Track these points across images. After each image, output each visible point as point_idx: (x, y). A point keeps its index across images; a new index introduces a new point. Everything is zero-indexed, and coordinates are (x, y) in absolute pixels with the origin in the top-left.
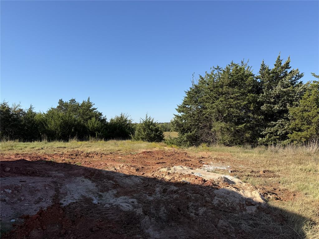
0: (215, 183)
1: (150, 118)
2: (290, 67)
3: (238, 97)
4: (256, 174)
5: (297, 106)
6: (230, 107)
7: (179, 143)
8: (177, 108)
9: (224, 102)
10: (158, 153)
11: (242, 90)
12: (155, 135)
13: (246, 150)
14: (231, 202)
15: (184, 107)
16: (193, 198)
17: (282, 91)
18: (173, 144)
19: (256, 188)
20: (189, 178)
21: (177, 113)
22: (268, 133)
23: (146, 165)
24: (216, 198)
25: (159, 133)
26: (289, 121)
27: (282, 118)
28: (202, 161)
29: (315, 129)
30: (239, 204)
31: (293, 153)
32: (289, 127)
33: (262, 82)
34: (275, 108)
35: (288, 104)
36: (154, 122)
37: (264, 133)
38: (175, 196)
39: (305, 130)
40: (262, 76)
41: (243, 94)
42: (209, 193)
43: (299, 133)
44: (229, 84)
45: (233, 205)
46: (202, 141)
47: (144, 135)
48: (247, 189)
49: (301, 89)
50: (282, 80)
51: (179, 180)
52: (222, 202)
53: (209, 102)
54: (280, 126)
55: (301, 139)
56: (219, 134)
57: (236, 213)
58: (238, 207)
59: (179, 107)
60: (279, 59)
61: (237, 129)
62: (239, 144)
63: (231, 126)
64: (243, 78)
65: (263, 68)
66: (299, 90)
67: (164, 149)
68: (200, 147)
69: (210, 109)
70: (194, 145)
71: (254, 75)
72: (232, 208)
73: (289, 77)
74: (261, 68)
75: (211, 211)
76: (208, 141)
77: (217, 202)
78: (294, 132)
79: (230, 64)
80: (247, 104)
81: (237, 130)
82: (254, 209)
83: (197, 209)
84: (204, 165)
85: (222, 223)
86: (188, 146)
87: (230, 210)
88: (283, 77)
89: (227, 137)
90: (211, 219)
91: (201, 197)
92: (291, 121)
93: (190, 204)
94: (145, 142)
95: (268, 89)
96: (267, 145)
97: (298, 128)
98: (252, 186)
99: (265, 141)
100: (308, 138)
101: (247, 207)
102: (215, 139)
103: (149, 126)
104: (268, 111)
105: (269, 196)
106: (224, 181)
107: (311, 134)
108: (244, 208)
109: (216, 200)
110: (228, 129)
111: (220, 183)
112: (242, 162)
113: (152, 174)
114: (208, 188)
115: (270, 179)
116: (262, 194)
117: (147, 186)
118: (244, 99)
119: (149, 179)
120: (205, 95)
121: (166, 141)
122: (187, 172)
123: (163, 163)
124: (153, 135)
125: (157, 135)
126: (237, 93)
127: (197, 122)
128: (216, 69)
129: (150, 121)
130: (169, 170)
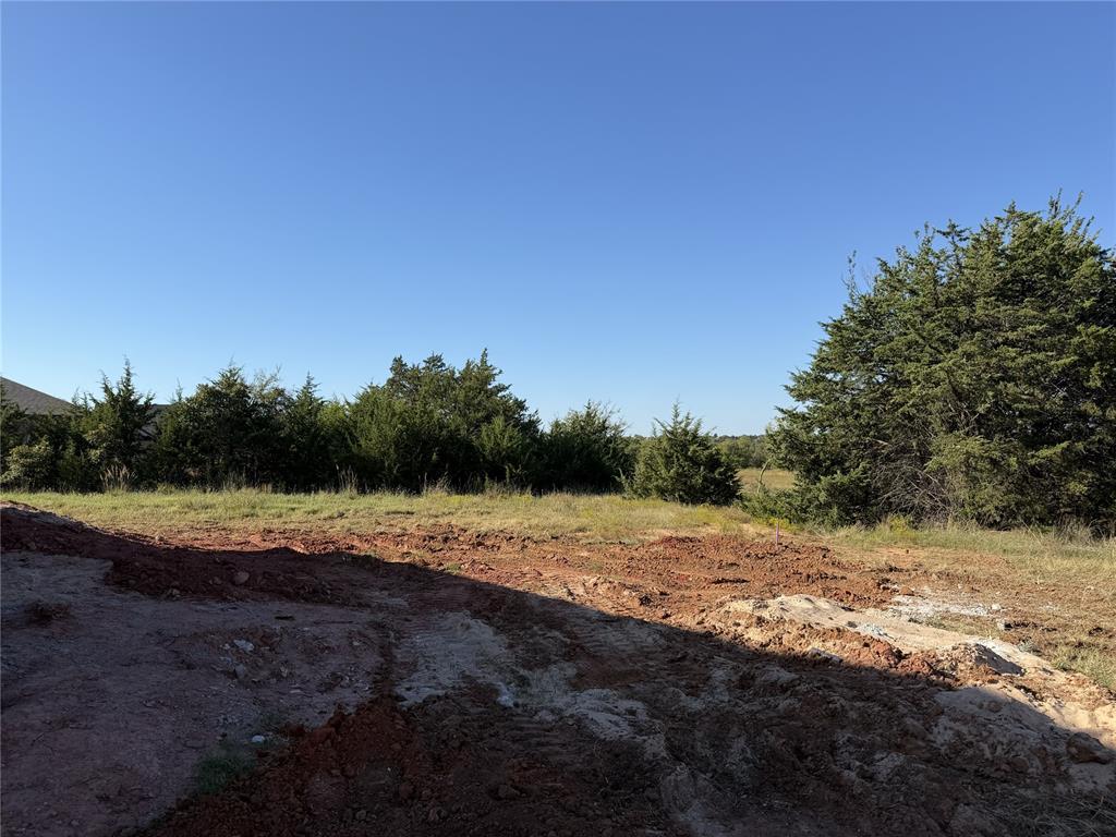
0: (941, 666)
1: (687, 418)
3: (1037, 341)
6: (1002, 379)
7: (799, 514)
8: (792, 384)
9: (979, 359)
10: (717, 543)
11: (1053, 310)
12: (705, 479)
13: (1071, 547)
14: (1005, 741)
15: (817, 380)
16: (853, 715)
18: (773, 512)
20: (838, 642)
21: (791, 403)
23: (675, 586)
24: (943, 721)
25: (720, 474)
28: (888, 580)
30: (1042, 754)
36: (701, 433)
38: (784, 703)
41: (1057, 326)
42: (916, 703)
44: (998, 288)
45: (1013, 754)
46: (890, 507)
47: (664, 480)
48: (1075, 696)
51: (798, 649)
52: (970, 738)
53: (918, 361)
56: (957, 481)
57: (1027, 787)
58: (1037, 762)
59: (799, 379)
61: (1032, 462)
62: (1042, 521)
63: (1009, 453)
64: (1055, 265)
67: (740, 530)
68: (883, 529)
69: (923, 387)
70: (859, 522)
71: (1104, 252)
72: (1008, 764)
75: (925, 770)
76: (912, 508)
77: (948, 736)
79: (1005, 216)
80: (1074, 365)
81: (1033, 467)
82: (1103, 775)
83: (867, 758)
84: (898, 598)
85: (967, 816)
86: (834, 525)
87: (1003, 774)
89: (992, 494)
90: (923, 798)
91: (883, 713)
93: (842, 737)
94: (671, 505)
98: (1093, 688)
101: (1074, 766)
102: (943, 501)
103: (684, 447)
106: (979, 659)
108: (1063, 768)
109: (946, 729)
110: (994, 462)
111: (961, 666)
112: (1054, 592)
113: (698, 619)
114: (913, 684)
117: (679, 660)
118: (1064, 346)
119: (688, 636)
120: (900, 335)
121: (749, 501)
122: (831, 619)
123: (738, 581)
124: (700, 481)
125: (715, 479)
126: (1031, 324)
127: (872, 433)
128: (944, 234)
129: (688, 429)
130: (760, 607)
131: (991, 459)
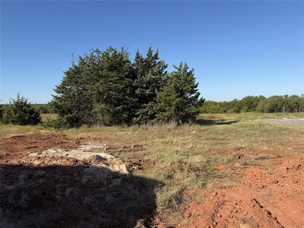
0: (87, 162)
1: (22, 98)
2: (159, 58)
3: (117, 81)
4: (128, 149)
5: (162, 91)
6: (109, 90)
7: (58, 126)
8: (56, 88)
9: (104, 85)
10: (31, 137)
11: (120, 74)
12: (29, 117)
13: (123, 129)
14: (99, 178)
15: (63, 88)
16: (61, 180)
17: (152, 78)
18: (51, 126)
19: (124, 162)
20: (60, 160)
21: (56, 94)
22: (141, 114)
23: (13, 151)
24: (85, 176)
25: (34, 115)
26: (157, 104)
27: (151, 101)
28: (80, 142)
29: (174, 110)
30: (107, 179)
31: (159, 130)
32: (156, 108)
33: (137, 69)
34: (146, 92)
35: (156, 89)
36: (28, 103)
37: (138, 113)
38: (41, 181)
39: (167, 111)
40: (137, 64)
41: (121, 78)
42: (79, 173)
43: (164, 113)
44: (108, 67)
45: (101, 180)
46: (83, 122)
47: (14, 118)
48: (116, 163)
49: (166, 77)
50: (152, 69)
51: (49, 164)
52: (91, 179)
53: (90, 84)
54: (150, 108)
55: (164, 118)
56: (99, 115)
57: (103, 188)
58: (106, 181)
59: (58, 87)
60: (150, 50)
61: (116, 110)
62: (118, 124)
63: (111, 108)
64: (121, 63)
65: (138, 56)
66: (164, 78)
67: (40, 132)
68: (82, 128)
69: (91, 91)
70: (75, 127)
71: (130, 62)
72: (100, 183)
73: (157, 66)
74: (136, 56)
75: (77, 190)
76: (89, 122)
77: (86, 180)
78: (160, 112)
79: (109, 49)
80: (124, 87)
81: (116, 111)
82: (119, 180)
83: (63, 191)
84: (82, 146)
85: (87, 199)
86: (68, 128)
87: (98, 186)
88: (153, 66)
89: (107, 118)
91: (70, 178)
92: (158, 103)
93: (57, 187)
95: (141, 76)
96: (140, 124)
97: (163, 109)
98: (120, 161)
99: (139, 120)
100: (169, 117)
101: (114, 180)
102: (96, 120)
103: (22, 107)
104: (141, 94)
105: (134, 167)
106: (97, 159)
107: (171, 114)
108: (111, 181)
109: (85, 178)
110: (108, 110)
111: (92, 161)
112: (118, 140)
113: (18, 160)
114: (79, 168)
115: (138, 152)
116: (128, 167)
117: (9, 175)
118: (122, 83)
119: (13, 167)
120: (85, 77)
121: (43, 123)
122: (61, 154)
123: (35, 147)
124: (27, 118)
125: (32, 117)
126: (115, 77)
127: (78, 103)
128: (95, 51)
129: (23, 101)
130: (40, 154)
131: (107, 109)
